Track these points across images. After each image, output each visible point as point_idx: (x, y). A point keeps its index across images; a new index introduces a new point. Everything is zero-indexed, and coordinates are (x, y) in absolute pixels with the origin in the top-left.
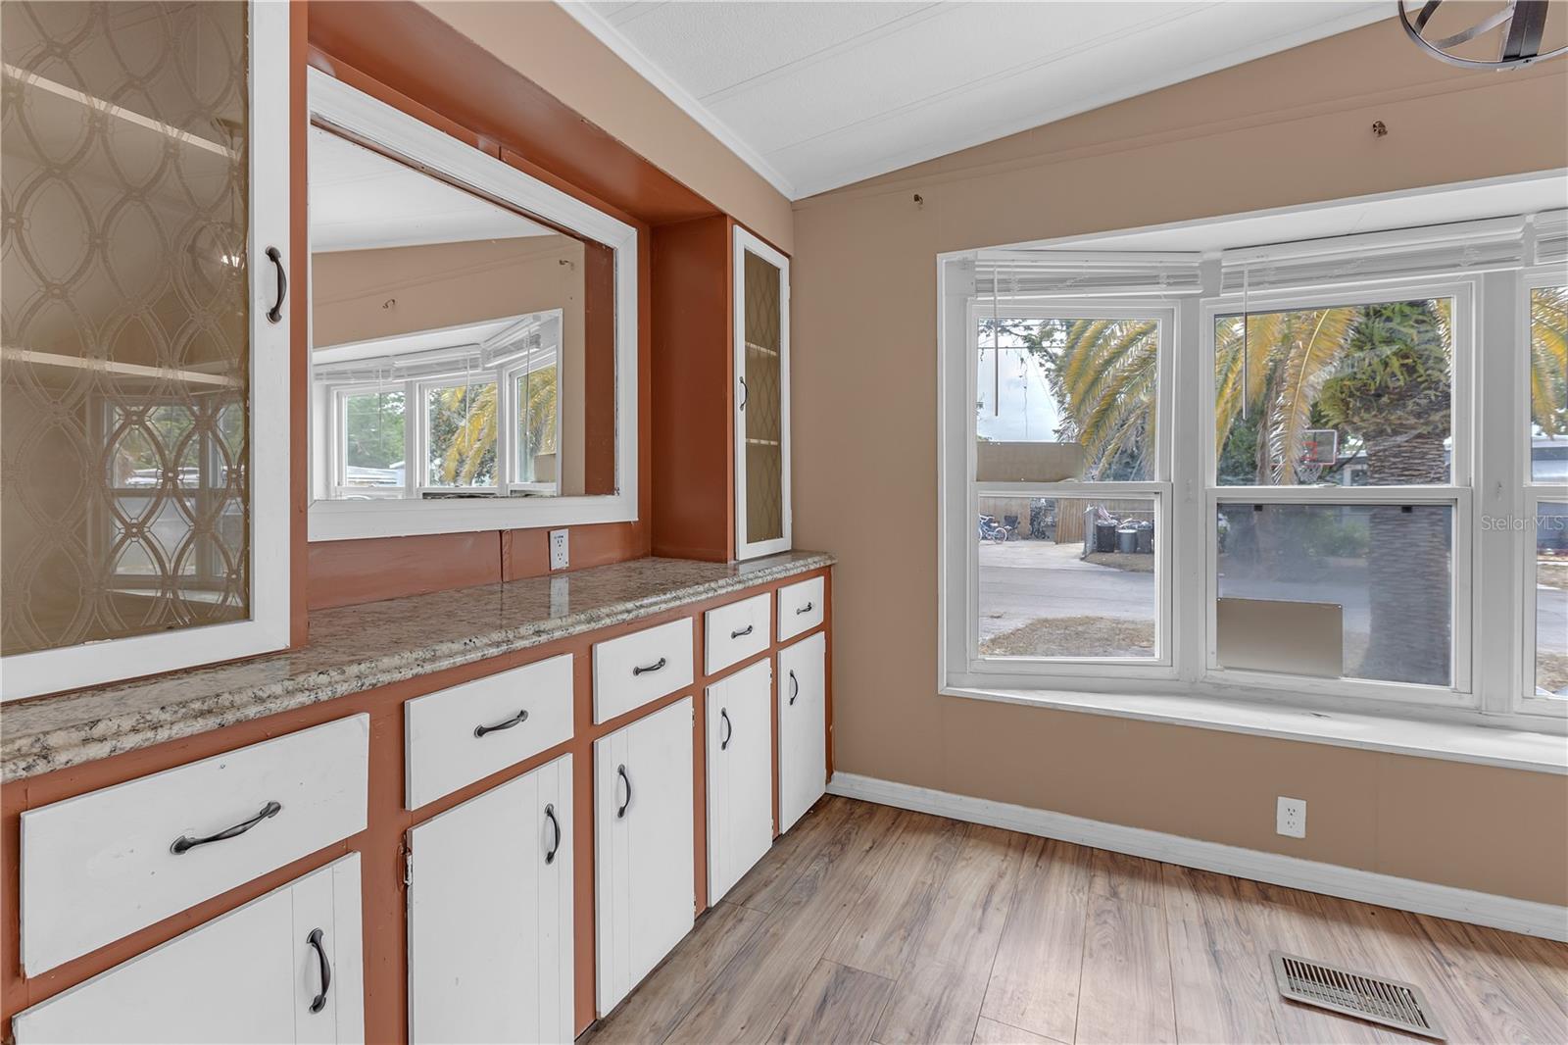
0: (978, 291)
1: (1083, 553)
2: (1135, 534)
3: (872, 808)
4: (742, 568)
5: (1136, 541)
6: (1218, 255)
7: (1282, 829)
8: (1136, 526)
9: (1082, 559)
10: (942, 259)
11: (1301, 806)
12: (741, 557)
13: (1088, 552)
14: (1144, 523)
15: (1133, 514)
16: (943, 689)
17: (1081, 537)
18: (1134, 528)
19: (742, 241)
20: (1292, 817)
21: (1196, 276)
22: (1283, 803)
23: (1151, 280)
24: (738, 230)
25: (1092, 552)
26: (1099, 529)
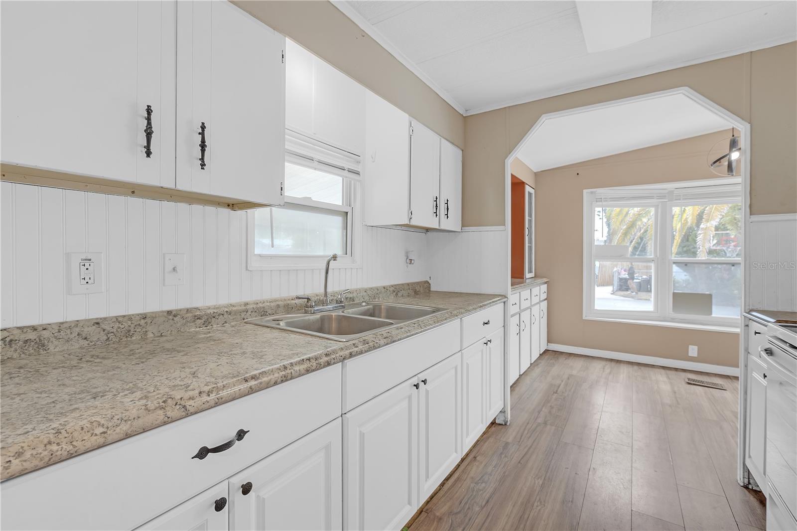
0: (597, 201)
1: (612, 291)
2: (639, 282)
3: (562, 353)
4: (527, 281)
5: (640, 284)
6: (673, 190)
7: (690, 354)
8: (640, 278)
9: (612, 294)
10: (585, 191)
11: (696, 348)
12: (527, 277)
13: (615, 290)
14: (644, 277)
15: (639, 272)
16: (584, 318)
17: (612, 284)
18: (639, 279)
19: (528, 189)
20: (693, 351)
21: (665, 196)
22: (691, 347)
23: (652, 197)
24: (527, 186)
25: (617, 291)
26: (621, 279)
